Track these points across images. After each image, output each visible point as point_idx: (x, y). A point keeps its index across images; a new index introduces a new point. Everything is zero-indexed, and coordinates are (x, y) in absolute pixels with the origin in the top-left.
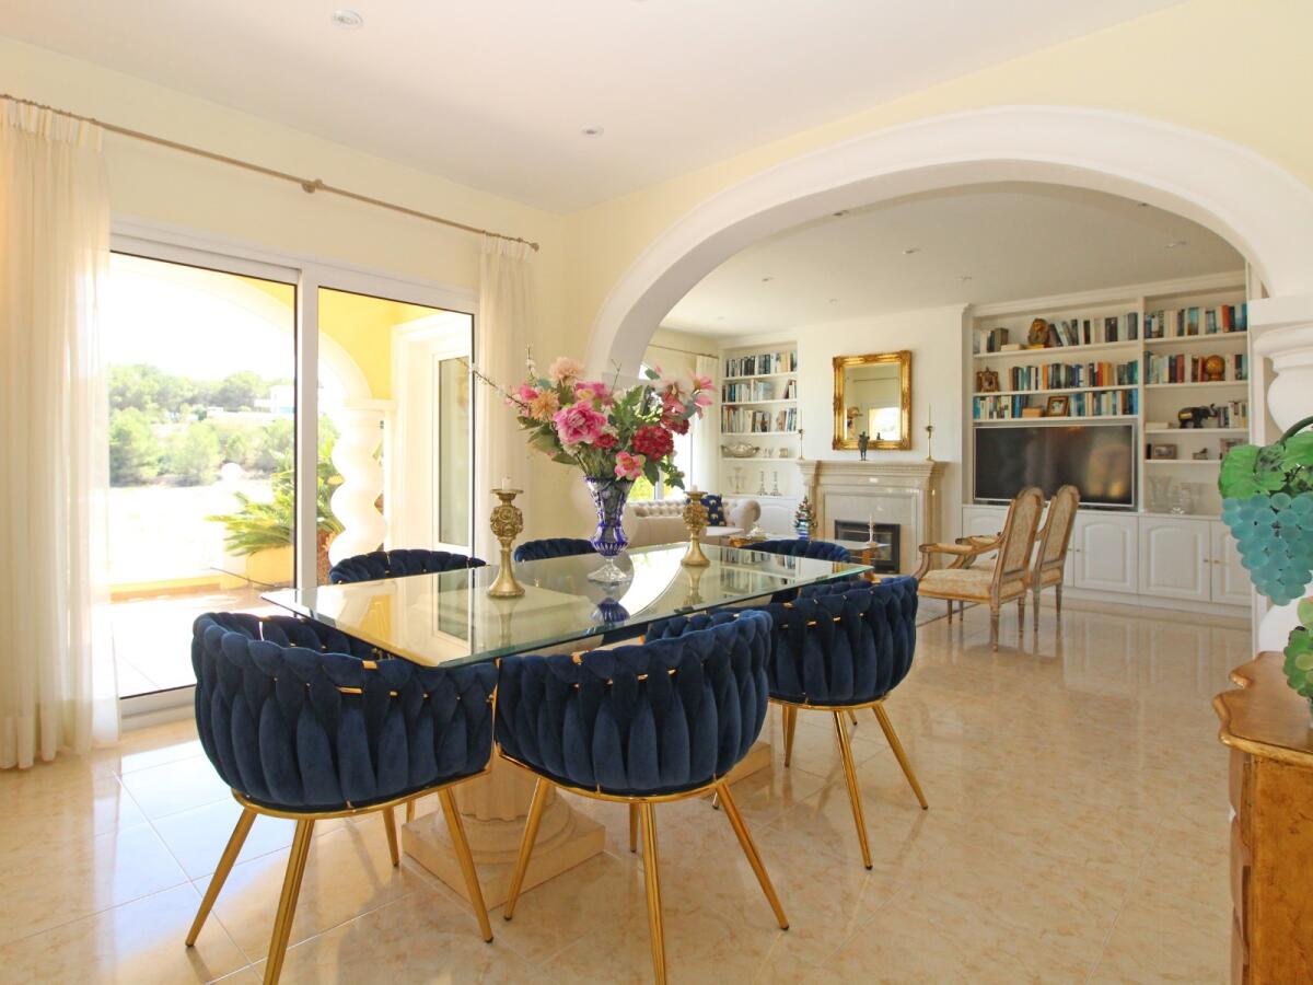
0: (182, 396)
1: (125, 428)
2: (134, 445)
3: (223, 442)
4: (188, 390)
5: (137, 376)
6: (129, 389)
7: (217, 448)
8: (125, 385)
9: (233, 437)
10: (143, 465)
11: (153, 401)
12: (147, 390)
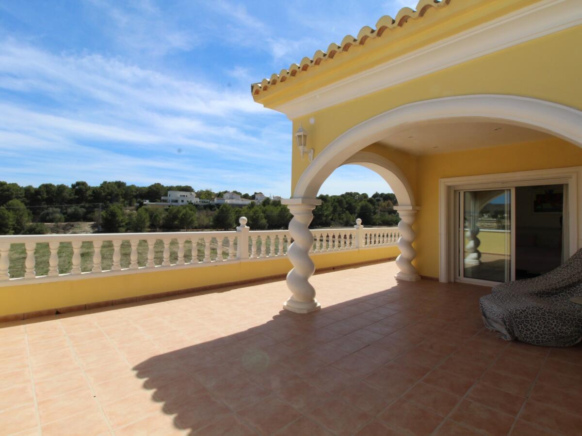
0: (132, 195)
1: (114, 211)
2: (117, 218)
3: (151, 216)
4: (135, 192)
5: (116, 187)
6: (113, 193)
7: (148, 219)
8: (112, 191)
9: (155, 214)
10: (120, 227)
11: (122, 198)
12: (120, 193)
